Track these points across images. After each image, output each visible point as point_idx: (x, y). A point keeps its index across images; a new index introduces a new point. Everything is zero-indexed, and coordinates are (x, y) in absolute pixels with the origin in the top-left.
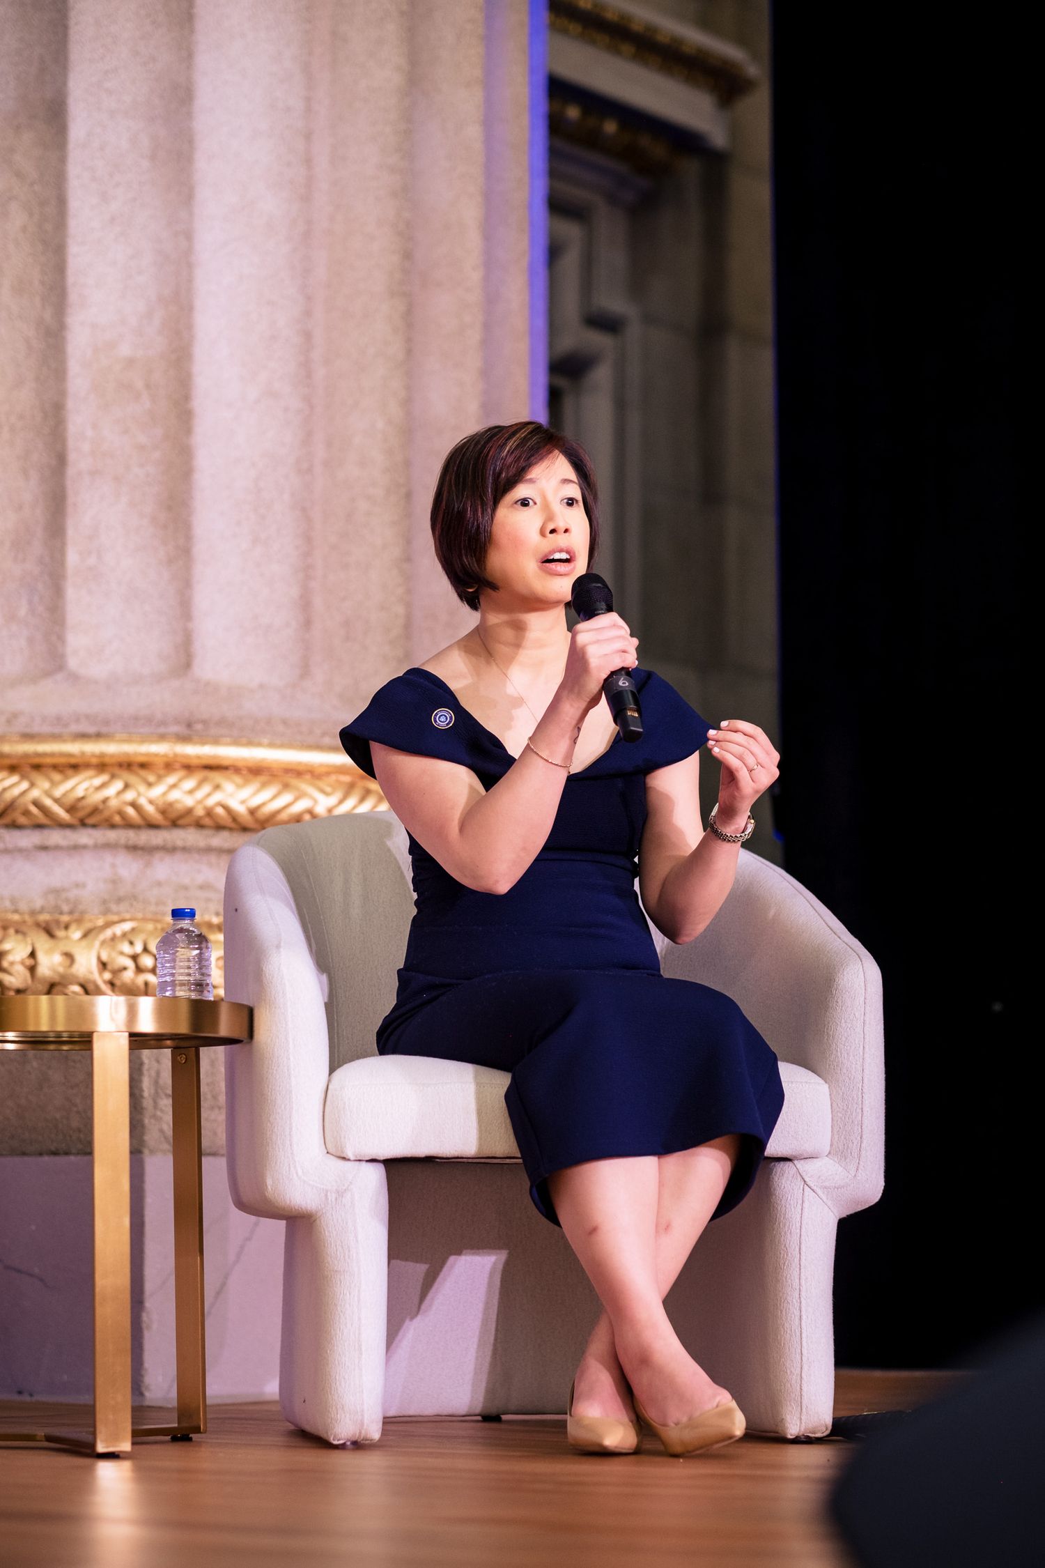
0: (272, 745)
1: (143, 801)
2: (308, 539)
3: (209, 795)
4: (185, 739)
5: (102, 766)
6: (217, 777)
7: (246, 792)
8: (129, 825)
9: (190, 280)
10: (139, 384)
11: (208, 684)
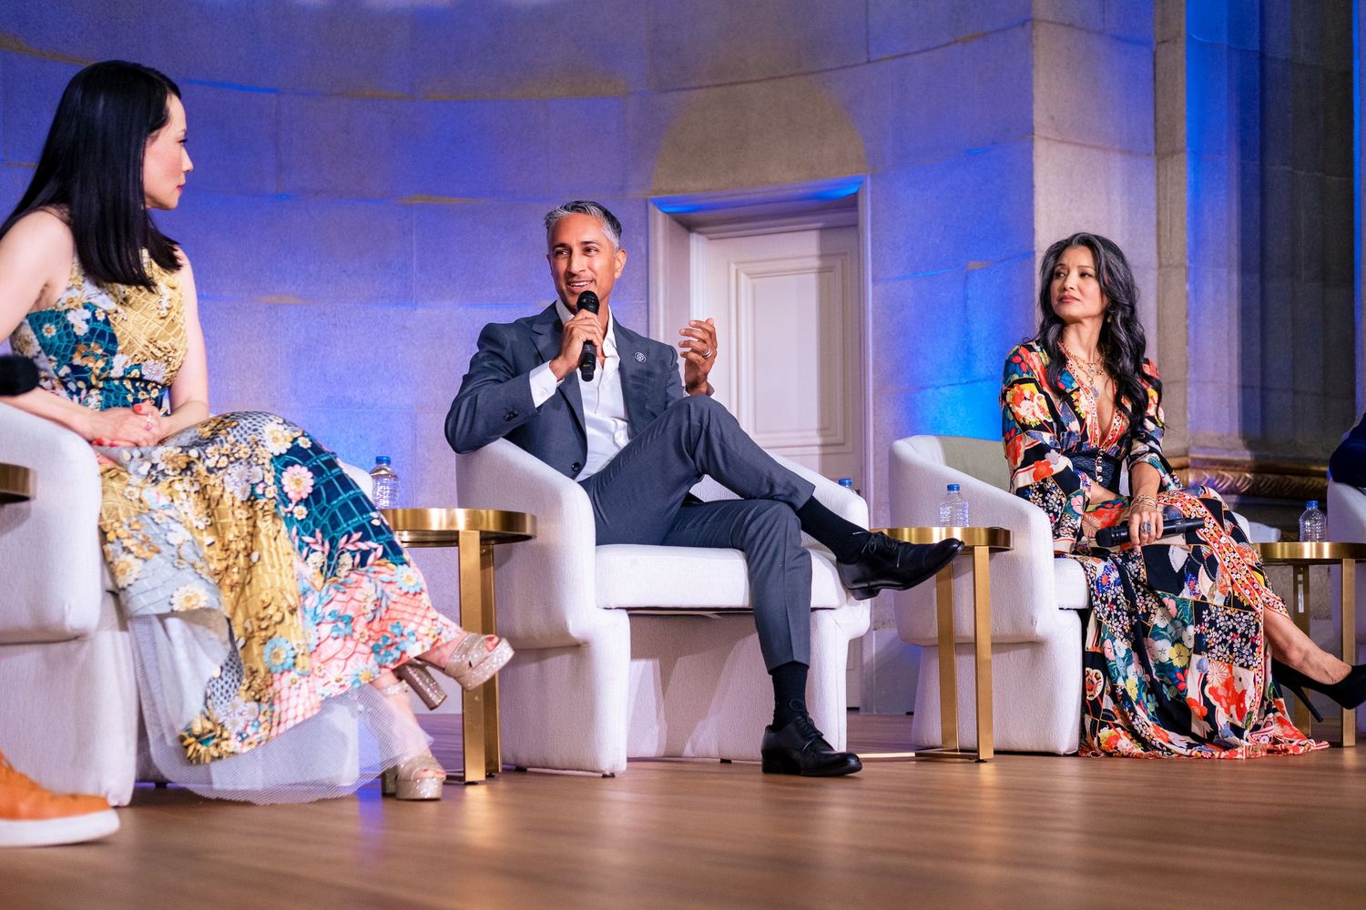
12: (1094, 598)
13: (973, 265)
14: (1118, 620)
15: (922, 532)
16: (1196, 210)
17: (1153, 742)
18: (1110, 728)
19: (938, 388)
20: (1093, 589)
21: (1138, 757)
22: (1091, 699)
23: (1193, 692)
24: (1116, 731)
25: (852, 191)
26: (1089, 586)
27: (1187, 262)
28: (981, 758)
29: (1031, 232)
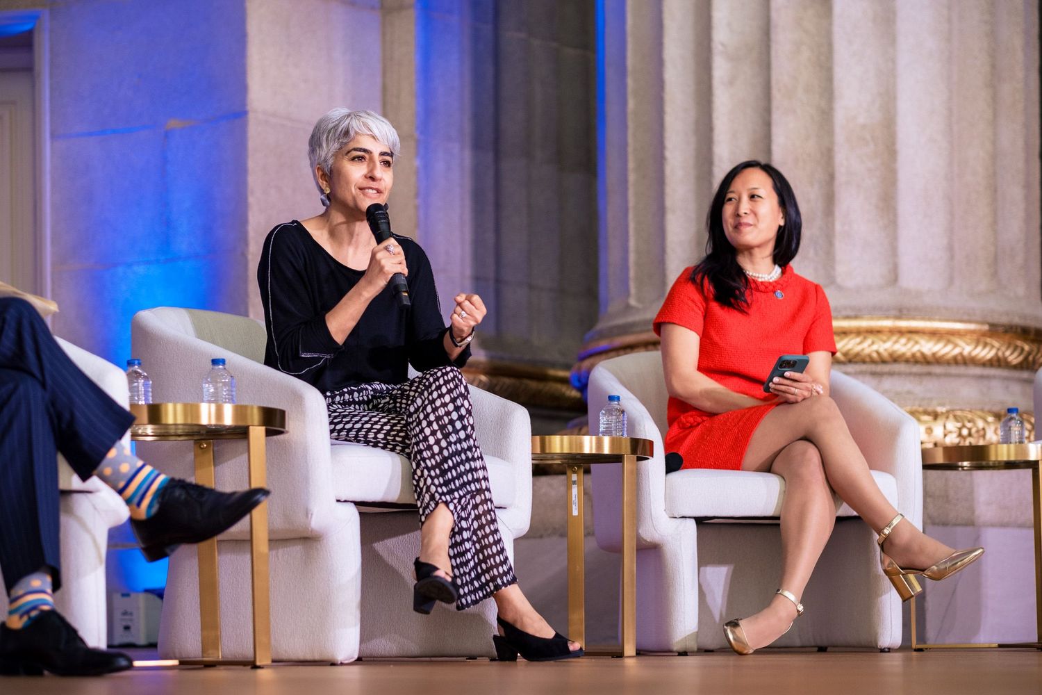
0: (941, 320)
1: (881, 350)
2: (952, 214)
3: (913, 347)
4: (899, 318)
5: (858, 332)
6: (916, 337)
7: (930, 345)
8: (873, 361)
9: (895, 84)
10: (868, 137)
11: (906, 290)
13: (173, 124)
15: (192, 410)
16: (426, 71)
19: (130, 265)
25: (27, 27)
27: (416, 134)
28: (258, 663)
29: (243, 88)
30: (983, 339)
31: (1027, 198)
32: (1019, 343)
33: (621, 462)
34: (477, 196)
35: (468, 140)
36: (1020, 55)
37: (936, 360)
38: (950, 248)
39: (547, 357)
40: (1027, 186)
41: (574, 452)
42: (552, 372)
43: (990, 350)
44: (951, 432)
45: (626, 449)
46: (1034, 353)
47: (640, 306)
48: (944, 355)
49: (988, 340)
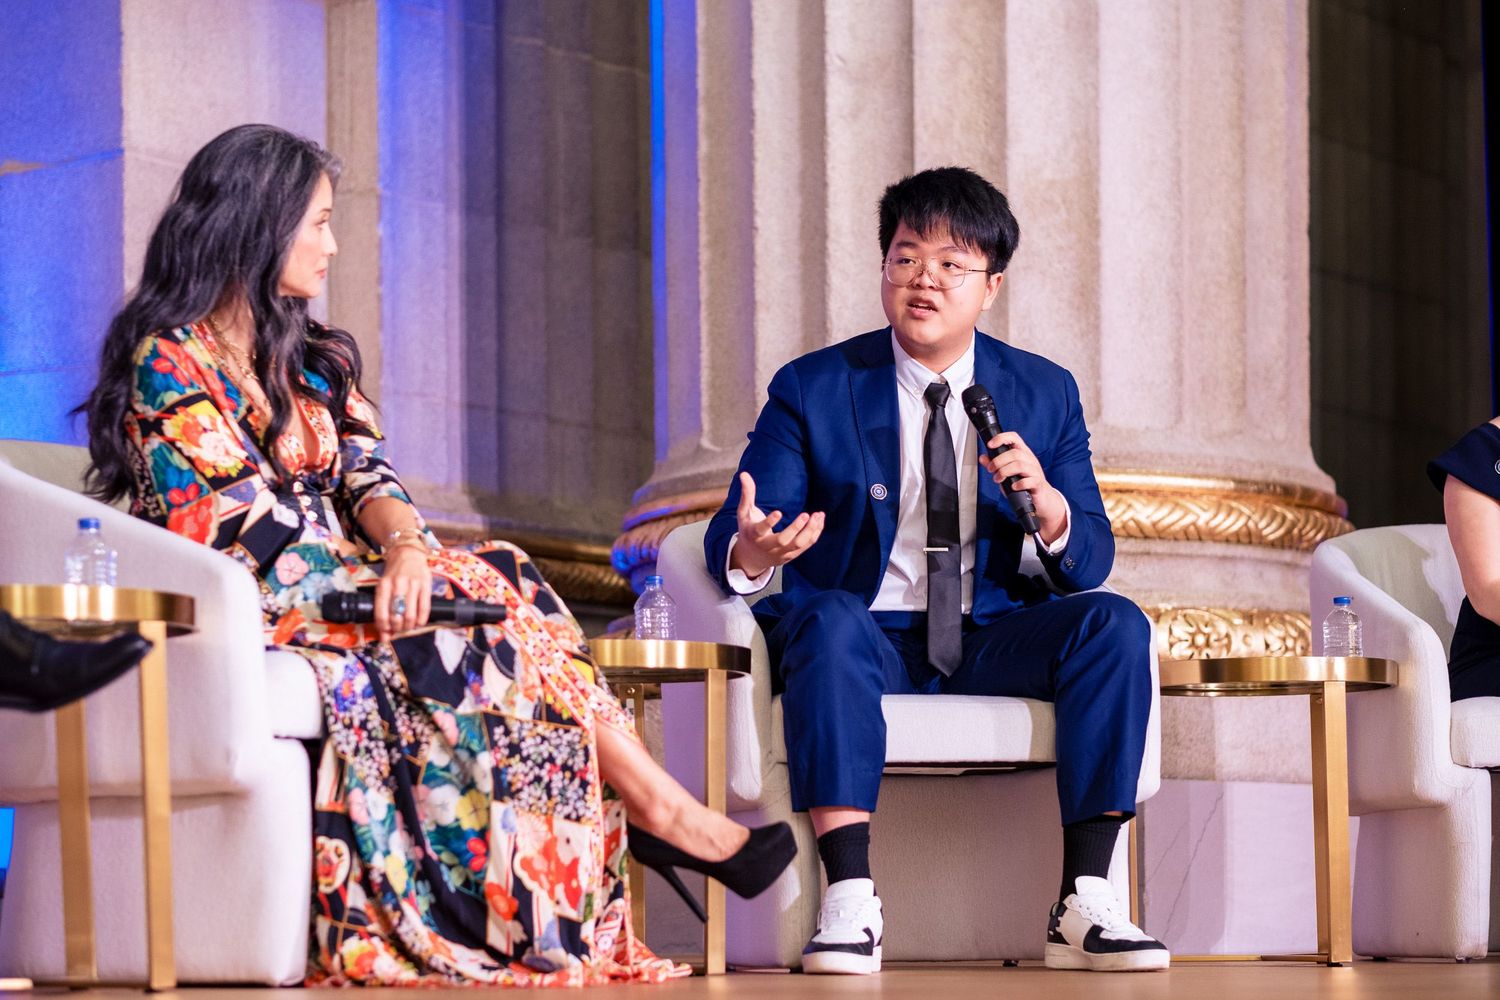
0: (1163, 474)
2: (1180, 316)
3: (1124, 512)
6: (1125, 497)
7: (1150, 510)
9: (1097, 121)
10: (1058, 200)
11: (1113, 428)
12: (331, 719)
13: (10, 166)
14: (372, 757)
15: (47, 596)
16: (394, 97)
17: (433, 963)
18: (361, 938)
20: (328, 705)
21: (410, 985)
22: (329, 890)
23: (496, 875)
24: (371, 944)
26: (322, 698)
27: (379, 187)
28: (152, 987)
29: (117, 114)
30: (1225, 502)
31: (1288, 294)
32: (1278, 509)
33: (703, 680)
34: (471, 282)
35: (456, 197)
36: (1280, 80)
37: (1159, 534)
38: (1178, 366)
39: (574, 525)
40: (1289, 276)
41: (630, 664)
42: (582, 548)
43: (1237, 520)
44: (1180, 640)
45: (710, 660)
46: (1300, 525)
47: (717, 449)
48: (1170, 526)
49: (1234, 504)
